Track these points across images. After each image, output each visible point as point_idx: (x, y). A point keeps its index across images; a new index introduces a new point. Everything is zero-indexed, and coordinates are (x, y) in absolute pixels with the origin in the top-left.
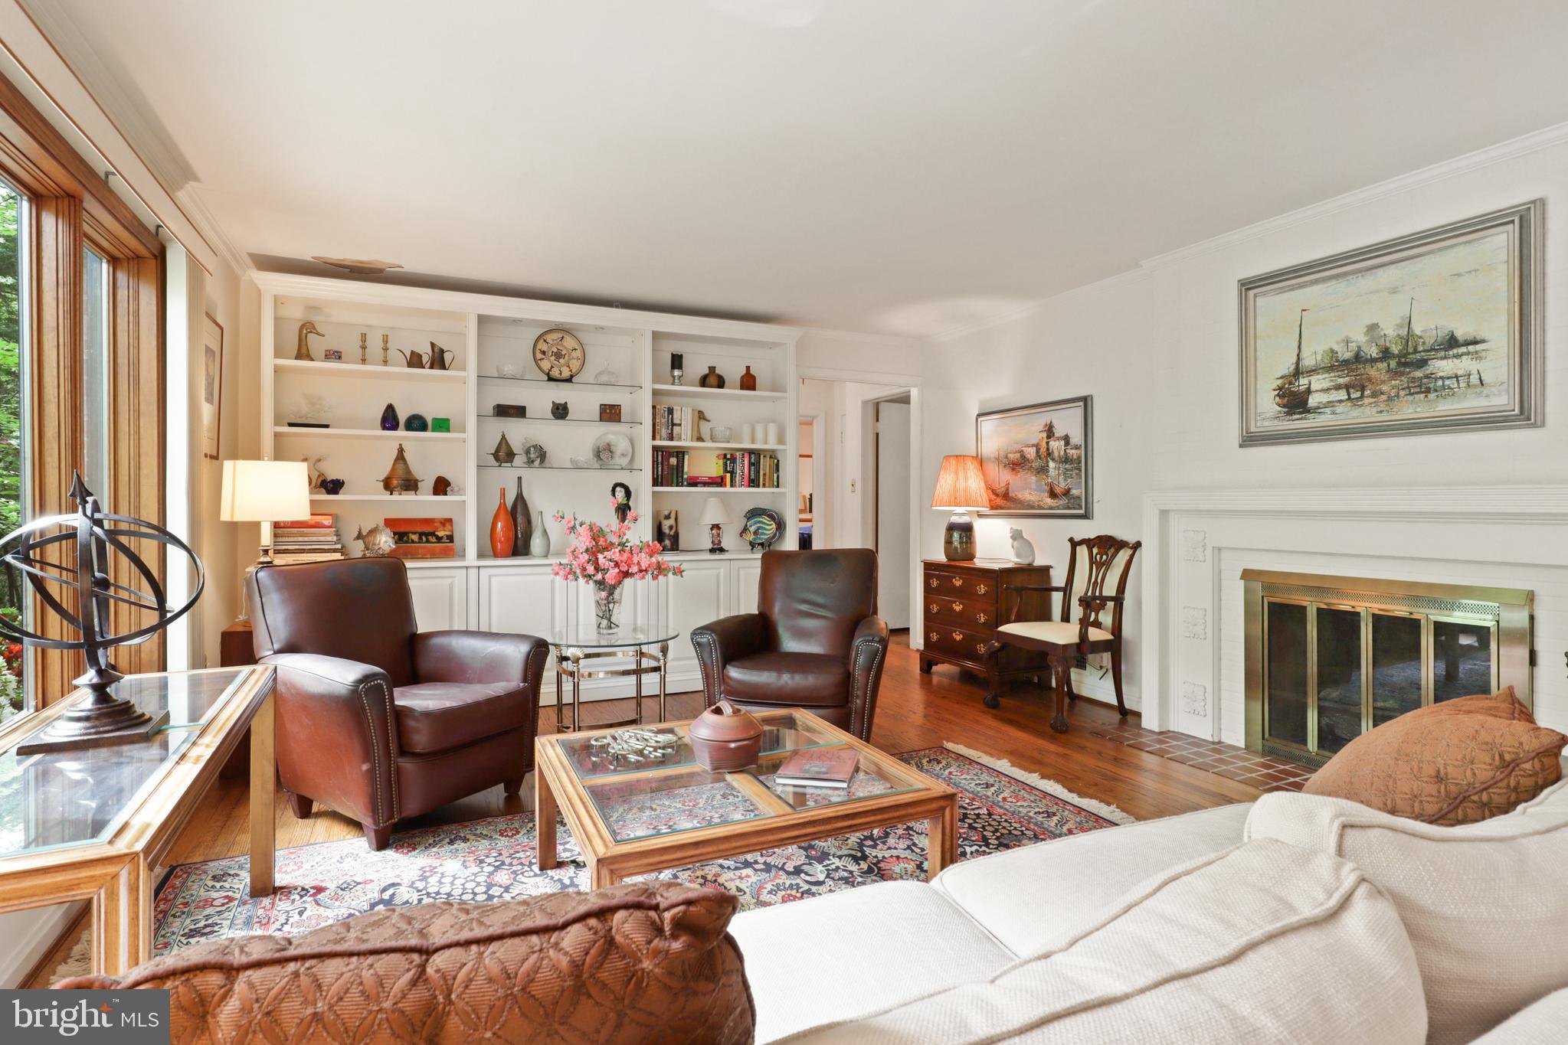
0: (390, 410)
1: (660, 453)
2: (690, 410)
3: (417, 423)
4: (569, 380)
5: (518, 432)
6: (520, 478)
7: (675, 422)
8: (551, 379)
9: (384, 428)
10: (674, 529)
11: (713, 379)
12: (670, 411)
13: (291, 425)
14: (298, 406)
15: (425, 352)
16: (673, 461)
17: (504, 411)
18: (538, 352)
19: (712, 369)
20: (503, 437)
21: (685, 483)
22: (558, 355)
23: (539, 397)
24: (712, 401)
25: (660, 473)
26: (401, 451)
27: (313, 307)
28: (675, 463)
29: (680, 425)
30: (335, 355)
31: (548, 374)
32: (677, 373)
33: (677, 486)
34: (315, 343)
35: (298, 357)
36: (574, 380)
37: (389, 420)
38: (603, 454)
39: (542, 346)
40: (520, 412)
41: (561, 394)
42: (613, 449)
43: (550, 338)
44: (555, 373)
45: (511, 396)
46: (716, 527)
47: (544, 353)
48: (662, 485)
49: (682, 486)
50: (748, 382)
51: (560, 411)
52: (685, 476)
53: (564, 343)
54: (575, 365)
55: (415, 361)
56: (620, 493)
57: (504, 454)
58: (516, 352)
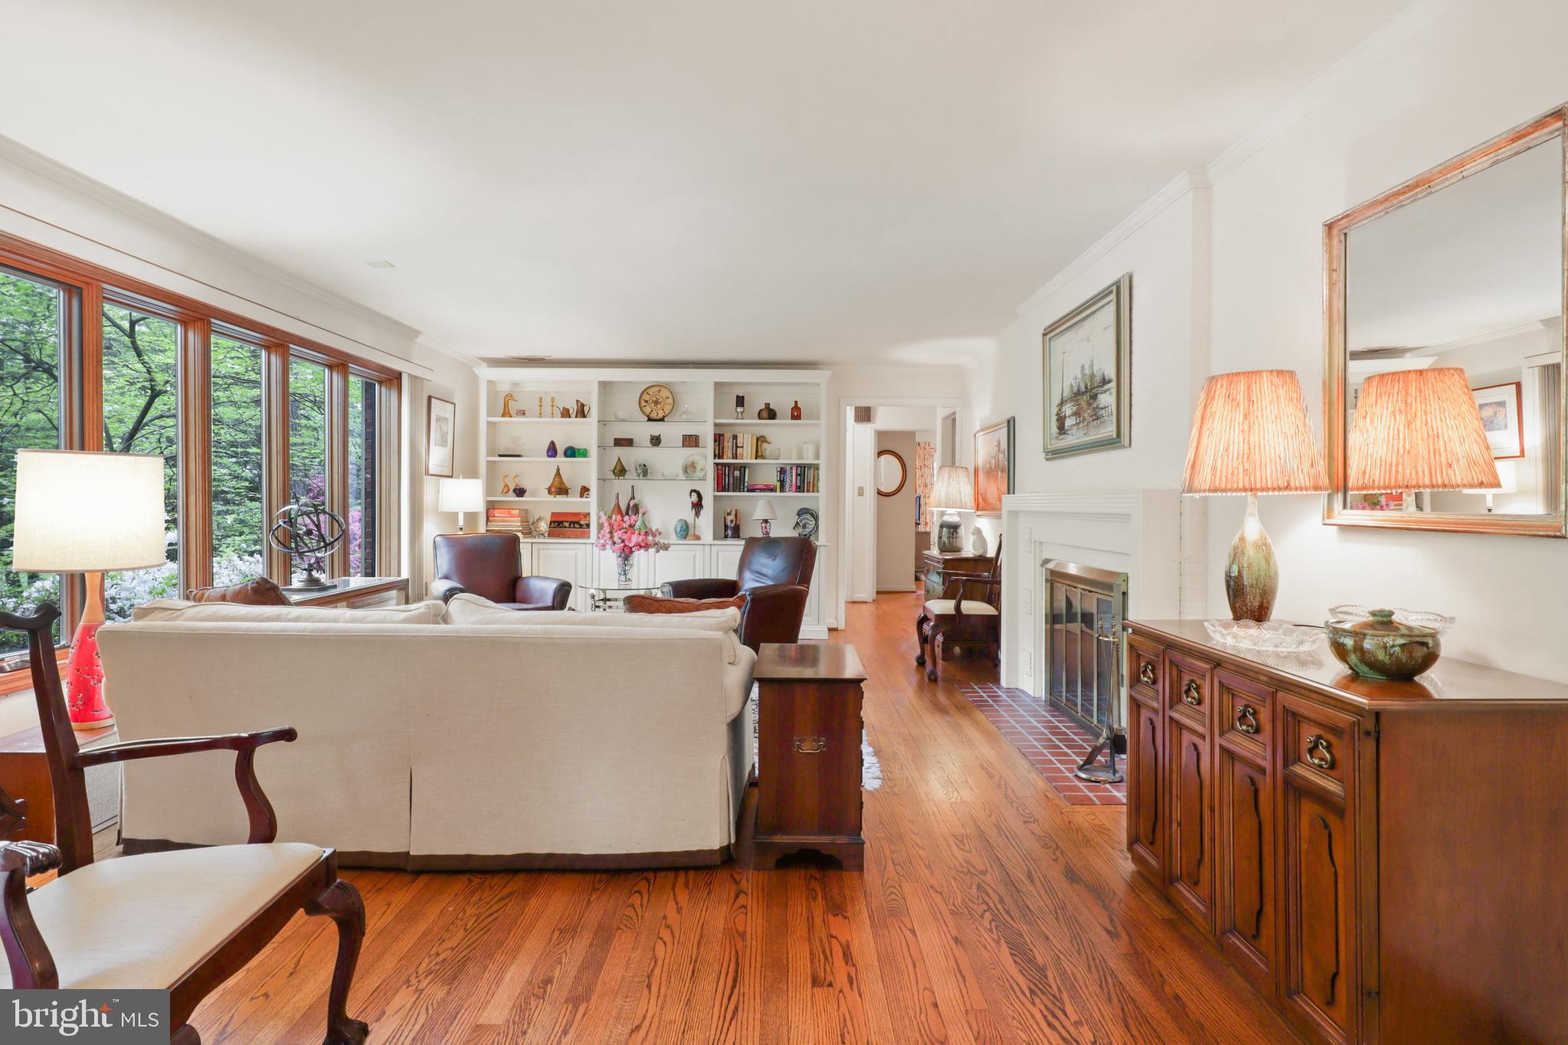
0: (552, 444)
1: (727, 468)
2: (750, 436)
3: (571, 452)
4: (662, 420)
5: (630, 457)
6: (633, 487)
7: (738, 445)
8: (650, 420)
9: (549, 456)
10: (734, 523)
11: (770, 414)
12: (735, 437)
13: (500, 456)
14: (504, 445)
15: (573, 408)
16: (737, 473)
17: (618, 442)
18: (642, 401)
19: (767, 405)
20: (619, 459)
21: (746, 489)
22: (656, 403)
23: (643, 431)
24: (767, 428)
25: (727, 482)
26: (558, 470)
27: (515, 384)
28: (738, 475)
29: (742, 447)
30: (523, 413)
31: (648, 416)
32: (739, 409)
33: (740, 491)
34: (513, 407)
35: (503, 415)
36: (665, 419)
37: (552, 451)
38: (689, 469)
39: (646, 397)
40: (628, 442)
41: (656, 429)
42: (696, 465)
43: (651, 391)
44: (654, 415)
45: (623, 432)
46: (766, 521)
47: (646, 402)
48: (728, 491)
49: (743, 491)
50: (796, 413)
51: (656, 441)
52: (746, 484)
53: (661, 394)
54: (668, 408)
55: (566, 413)
56: (694, 495)
57: (620, 471)
58: (627, 405)
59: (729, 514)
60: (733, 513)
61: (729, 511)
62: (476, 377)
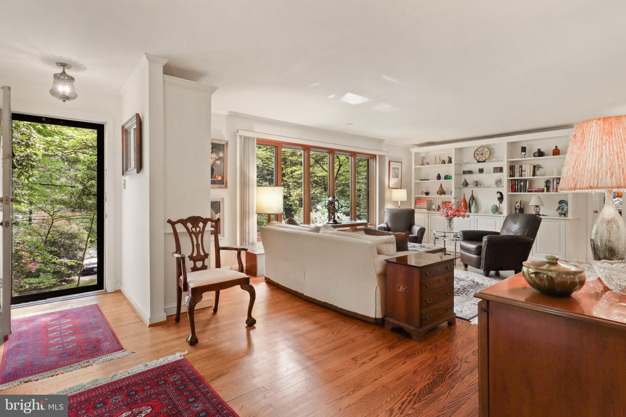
0: (439, 175)
1: (517, 181)
2: (529, 165)
3: (446, 178)
4: (484, 161)
5: (470, 178)
6: (472, 191)
7: (523, 170)
8: (479, 162)
9: (438, 179)
10: (520, 207)
11: (540, 154)
12: (521, 167)
13: (421, 180)
14: (423, 176)
15: (447, 160)
16: (522, 184)
17: (465, 173)
18: (476, 154)
19: (539, 150)
20: (465, 180)
21: (527, 191)
22: (482, 154)
23: (476, 167)
24: (539, 161)
25: (517, 188)
26: (441, 185)
27: (427, 153)
28: (523, 184)
29: (525, 171)
30: (428, 164)
31: (478, 161)
32: (523, 153)
33: (524, 192)
34: (425, 161)
35: (421, 165)
36: (486, 161)
37: (439, 177)
38: (499, 182)
39: (477, 152)
40: (470, 172)
41: (481, 165)
42: (501, 180)
43: (479, 150)
44: (481, 160)
45: (467, 168)
46: (537, 206)
47: (477, 154)
48: (517, 192)
49: (526, 192)
50: (556, 152)
51: (481, 171)
52: (527, 189)
53: (484, 150)
54: (487, 156)
55: (444, 162)
56: (499, 194)
57: (466, 184)
58: (469, 157)
59: (517, 203)
60: (519, 202)
61: (517, 201)
62: (411, 153)
